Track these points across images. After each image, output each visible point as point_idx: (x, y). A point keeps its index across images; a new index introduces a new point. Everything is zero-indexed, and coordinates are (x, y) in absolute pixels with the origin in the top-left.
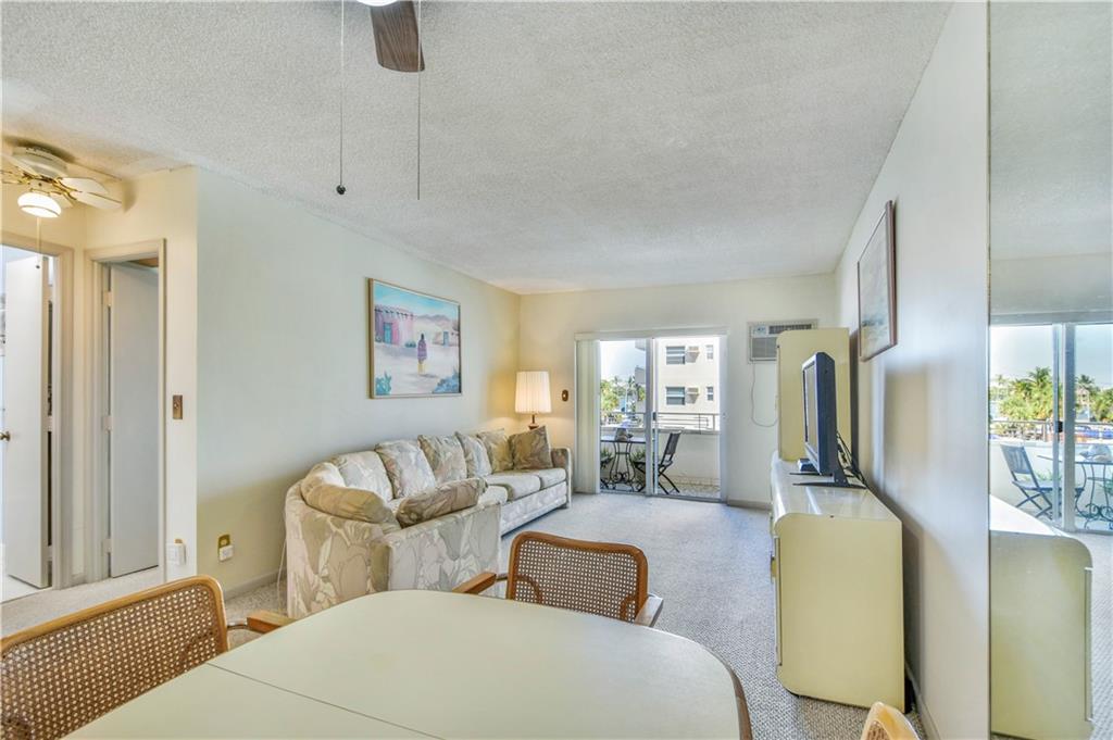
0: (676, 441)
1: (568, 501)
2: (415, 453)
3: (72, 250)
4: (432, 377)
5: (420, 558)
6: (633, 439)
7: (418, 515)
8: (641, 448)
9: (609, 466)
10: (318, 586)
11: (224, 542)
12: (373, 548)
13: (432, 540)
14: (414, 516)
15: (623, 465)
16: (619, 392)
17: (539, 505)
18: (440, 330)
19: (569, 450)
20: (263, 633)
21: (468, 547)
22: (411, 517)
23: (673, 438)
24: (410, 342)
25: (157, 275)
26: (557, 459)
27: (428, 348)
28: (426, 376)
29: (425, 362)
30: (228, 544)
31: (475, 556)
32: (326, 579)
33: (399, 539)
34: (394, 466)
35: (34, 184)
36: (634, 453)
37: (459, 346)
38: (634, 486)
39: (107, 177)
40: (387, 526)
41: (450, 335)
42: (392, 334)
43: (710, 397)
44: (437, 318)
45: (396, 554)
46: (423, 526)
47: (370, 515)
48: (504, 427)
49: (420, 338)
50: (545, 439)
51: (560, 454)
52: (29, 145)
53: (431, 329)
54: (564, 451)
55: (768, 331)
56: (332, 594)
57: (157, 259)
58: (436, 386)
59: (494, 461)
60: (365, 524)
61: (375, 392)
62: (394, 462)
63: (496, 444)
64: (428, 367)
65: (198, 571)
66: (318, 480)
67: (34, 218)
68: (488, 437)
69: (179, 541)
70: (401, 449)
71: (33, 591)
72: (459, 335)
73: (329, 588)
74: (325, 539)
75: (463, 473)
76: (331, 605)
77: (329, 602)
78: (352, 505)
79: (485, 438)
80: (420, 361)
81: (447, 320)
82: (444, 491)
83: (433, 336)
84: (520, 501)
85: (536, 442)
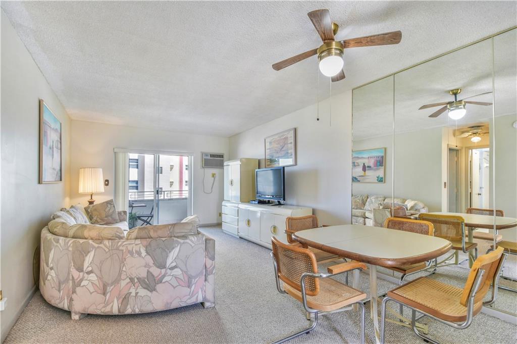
4: (55, 170)
18: (57, 138)
24: (50, 146)
26: (122, 217)
37: (61, 150)
42: (46, 139)
44: (56, 131)
50: (114, 206)
51: (123, 214)
55: (209, 156)
58: (56, 176)
72: (61, 143)
80: (52, 159)
83: (55, 142)
85: (108, 209)
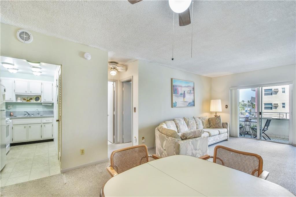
0: (269, 122)
1: (228, 139)
2: (183, 122)
3: (117, 80)
4: (187, 102)
5: (187, 149)
6: (252, 121)
7: (186, 137)
8: (255, 124)
9: (242, 129)
10: (163, 151)
11: (143, 139)
12: (175, 144)
13: (189, 144)
14: (185, 138)
15: (248, 129)
16: (245, 105)
17: (219, 139)
18: (189, 89)
19: (228, 123)
20: (156, 159)
21: (199, 148)
22: (184, 138)
23: (268, 121)
24: (181, 93)
25: (131, 83)
26: (224, 125)
27: (186, 94)
28: (185, 102)
29: (185, 98)
30: (144, 139)
31: (201, 150)
32: (165, 150)
33: (181, 143)
34: (178, 125)
35: (112, 69)
36: (252, 125)
37: (194, 93)
38: (252, 136)
39: (123, 65)
40: (179, 139)
41: (191, 91)
42: (177, 92)
43: (284, 107)
44: (188, 86)
45: (181, 146)
46: (187, 140)
47: (175, 136)
48: (207, 116)
49: (184, 92)
50: (220, 119)
51: (225, 124)
52: (112, 62)
53: (186, 90)
54: (227, 124)
56: (166, 153)
57: (131, 80)
58: (188, 104)
59: (204, 125)
60: (174, 138)
61: (173, 106)
62: (178, 124)
63: (204, 120)
64: (186, 99)
65: (139, 144)
66: (162, 127)
67: (112, 75)
68: (202, 118)
69: (135, 137)
70: (179, 120)
71: (112, 144)
72: (194, 90)
73: (165, 152)
74: (164, 140)
75: (196, 128)
76: (166, 157)
77: (166, 155)
78: (170, 133)
79: (201, 118)
80: (184, 98)
81: (191, 87)
82: (193, 132)
83: (187, 91)
84: (213, 137)
85: (217, 120)
